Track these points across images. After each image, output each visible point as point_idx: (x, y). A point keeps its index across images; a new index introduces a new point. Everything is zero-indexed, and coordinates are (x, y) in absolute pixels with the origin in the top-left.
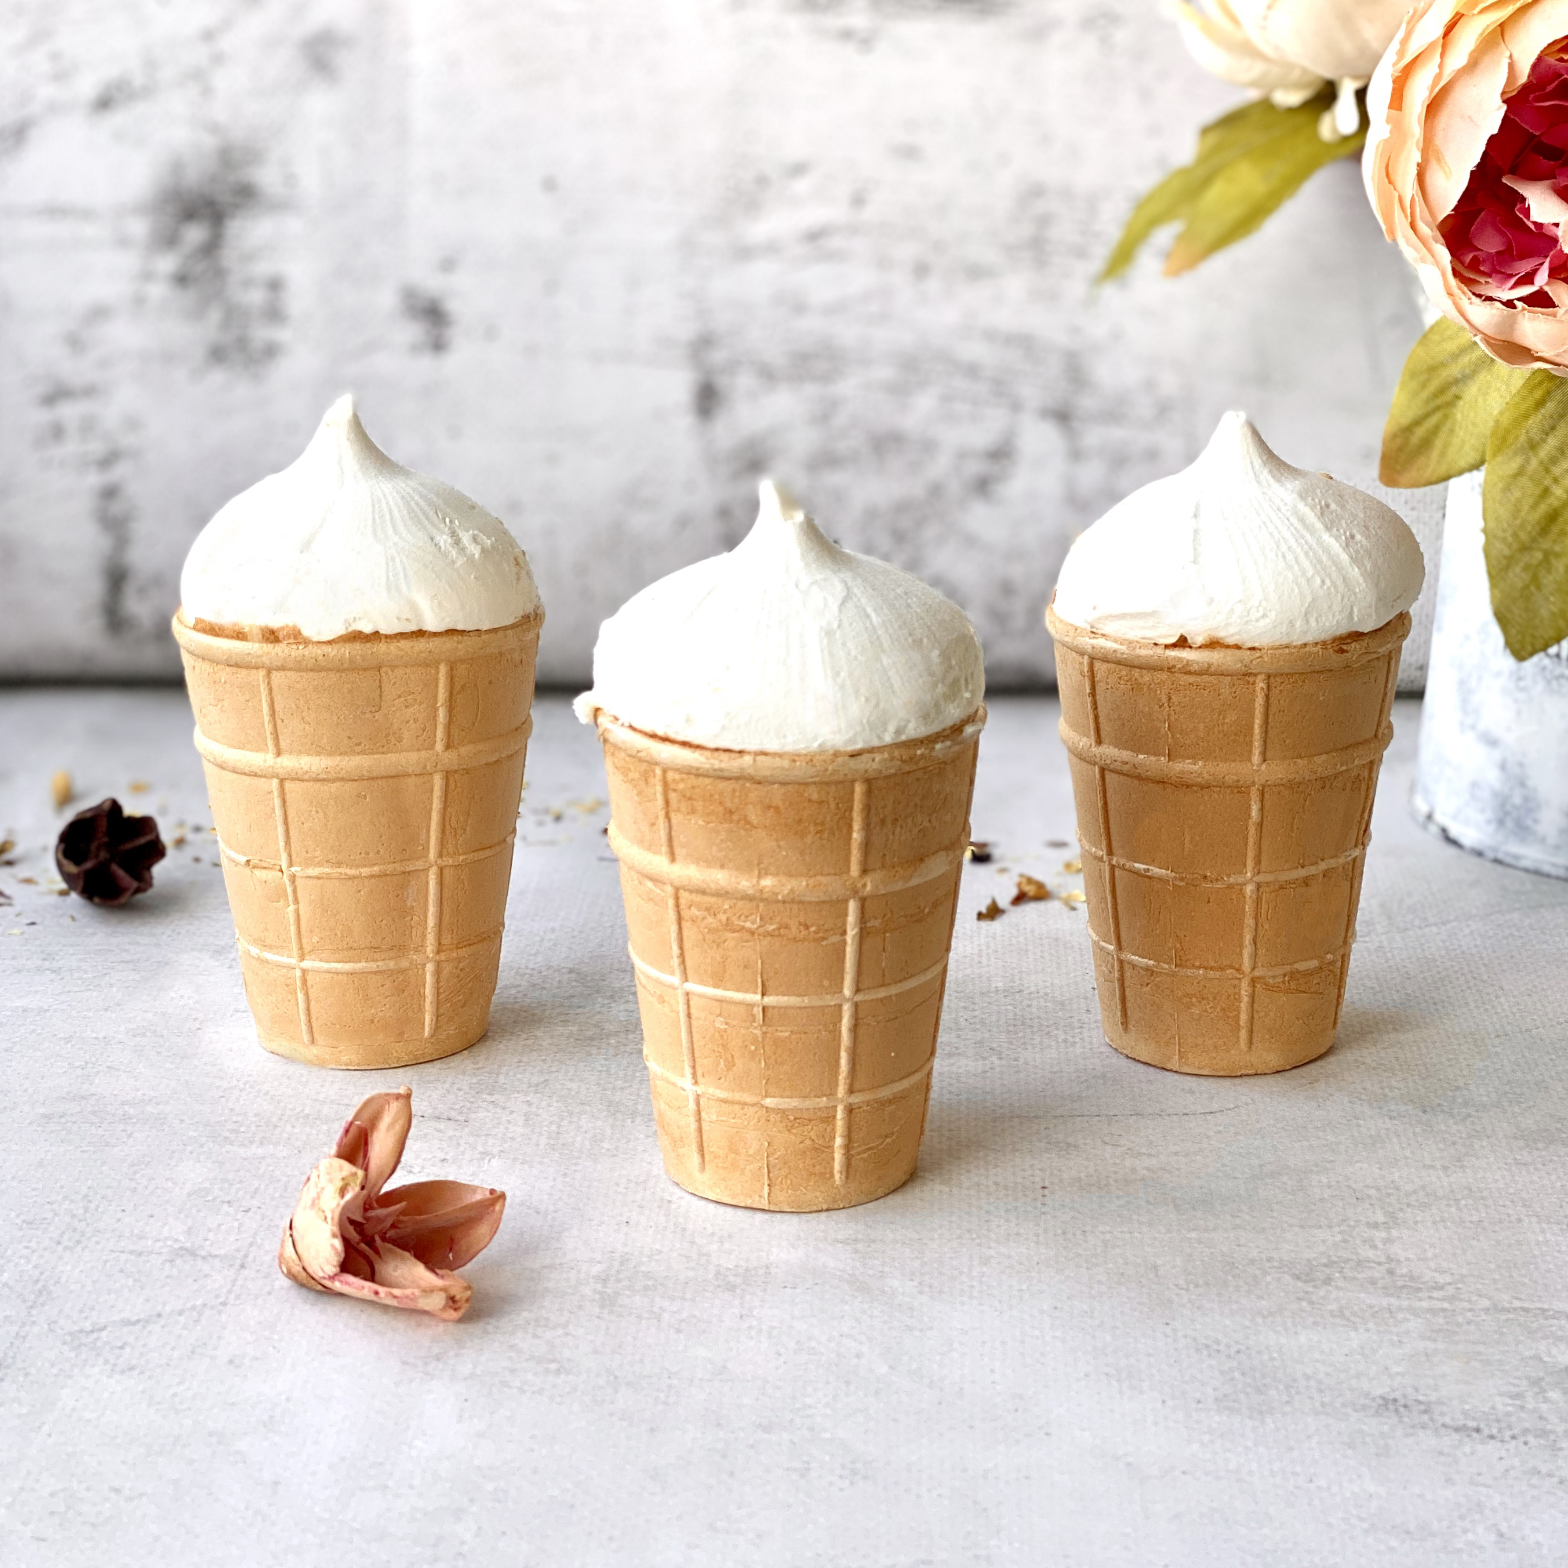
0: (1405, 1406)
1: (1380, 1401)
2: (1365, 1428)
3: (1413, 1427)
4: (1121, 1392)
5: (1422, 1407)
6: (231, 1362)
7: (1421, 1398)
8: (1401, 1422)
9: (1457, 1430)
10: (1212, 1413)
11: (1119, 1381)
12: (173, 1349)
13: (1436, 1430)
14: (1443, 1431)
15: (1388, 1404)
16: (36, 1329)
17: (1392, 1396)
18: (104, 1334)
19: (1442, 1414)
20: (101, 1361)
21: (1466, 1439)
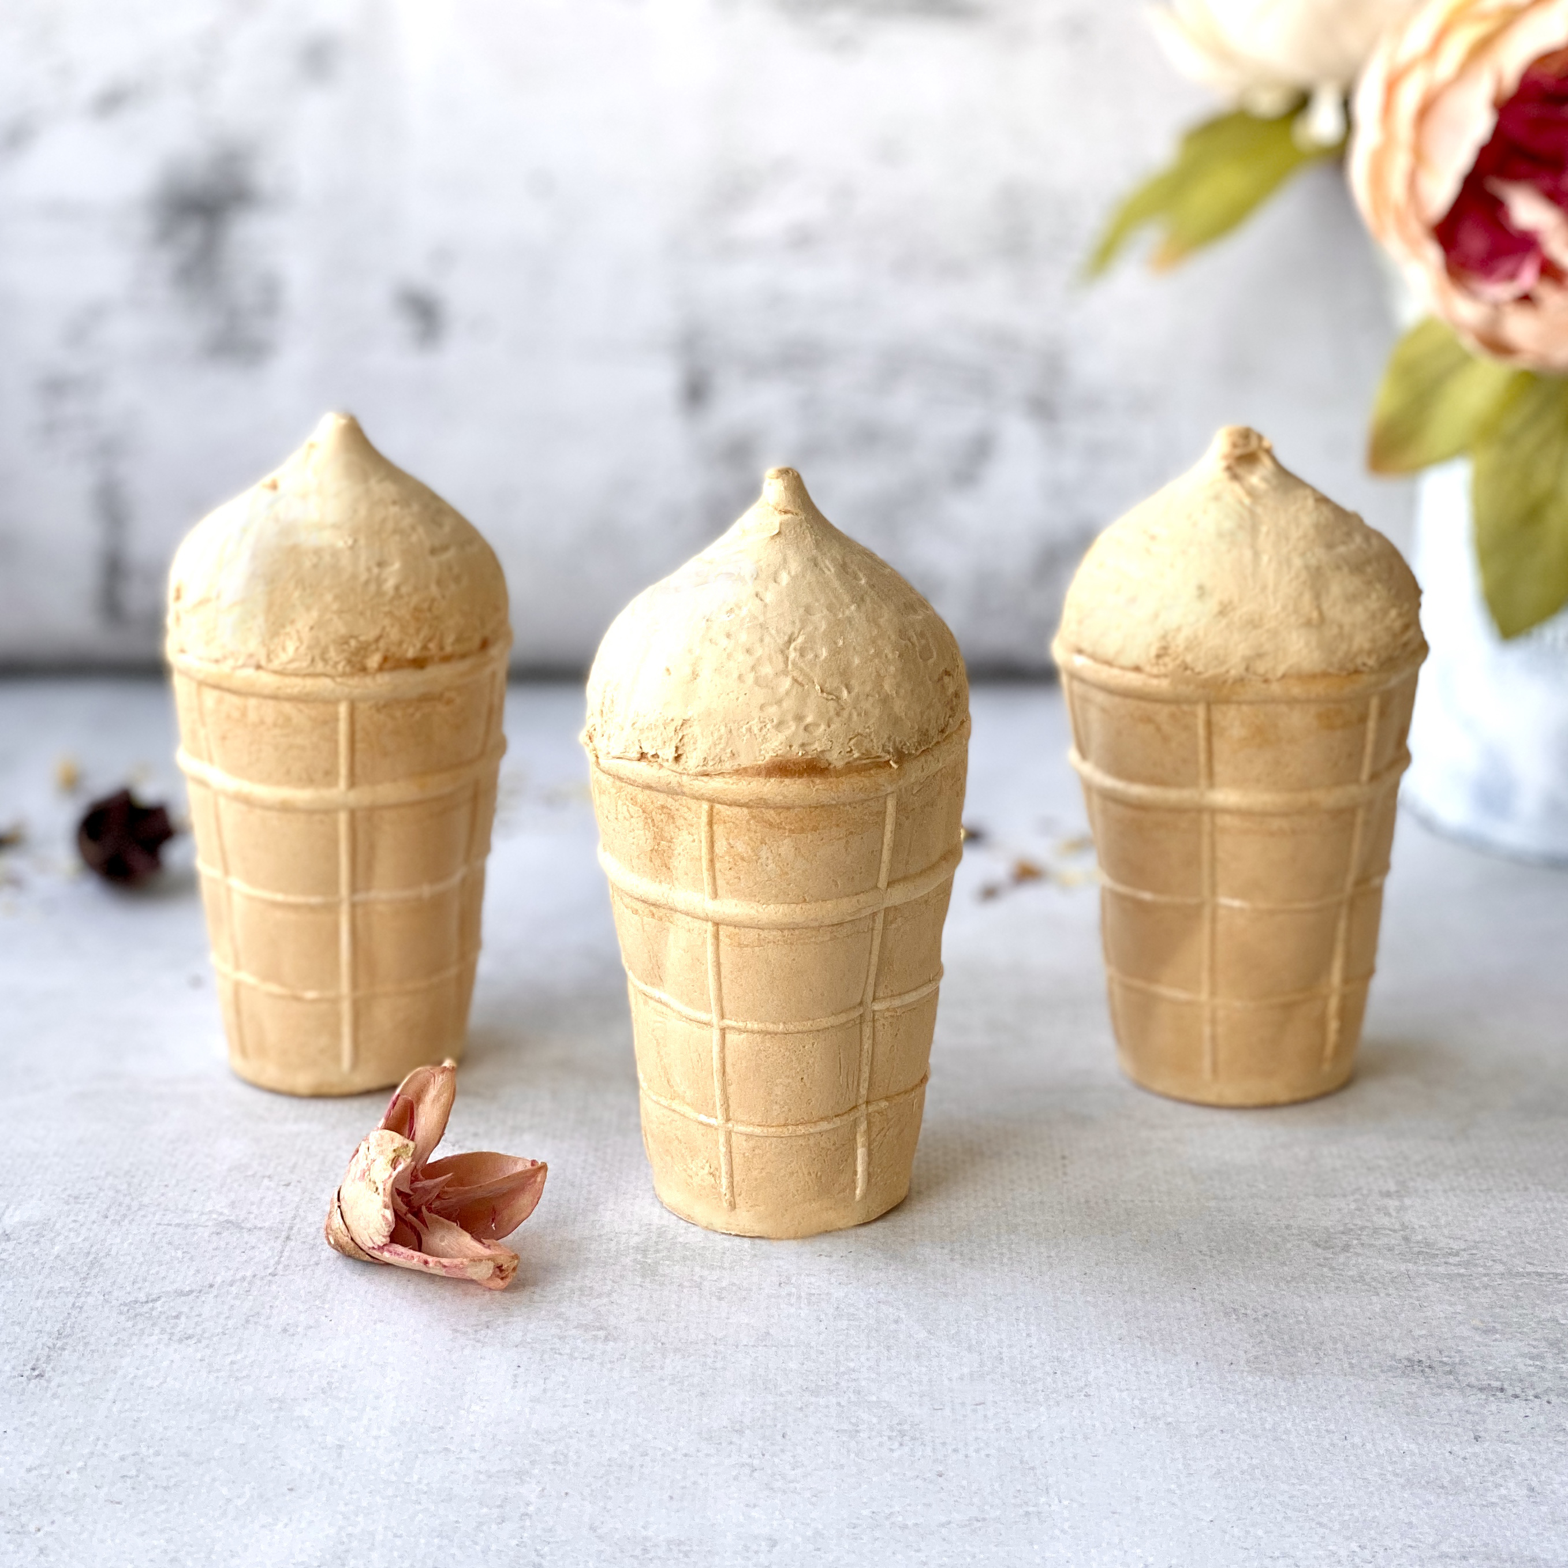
0: (1430, 1367)
1: (1406, 1363)
2: (1393, 1388)
3: (1439, 1387)
4: (1154, 1354)
5: (1447, 1368)
6: (285, 1330)
7: (1445, 1359)
8: (1428, 1383)
9: (1481, 1390)
10: (1245, 1374)
11: (1152, 1344)
12: (228, 1318)
13: (1462, 1390)
14: (1468, 1390)
15: (1414, 1366)
16: (90, 1300)
17: (1417, 1358)
18: (158, 1304)
19: (1466, 1375)
20: (157, 1330)
21: (1492, 1399)
